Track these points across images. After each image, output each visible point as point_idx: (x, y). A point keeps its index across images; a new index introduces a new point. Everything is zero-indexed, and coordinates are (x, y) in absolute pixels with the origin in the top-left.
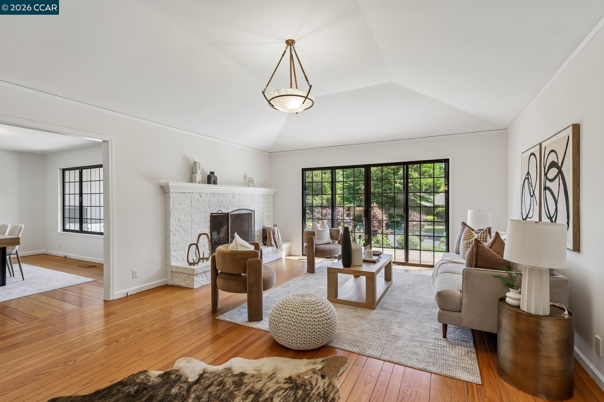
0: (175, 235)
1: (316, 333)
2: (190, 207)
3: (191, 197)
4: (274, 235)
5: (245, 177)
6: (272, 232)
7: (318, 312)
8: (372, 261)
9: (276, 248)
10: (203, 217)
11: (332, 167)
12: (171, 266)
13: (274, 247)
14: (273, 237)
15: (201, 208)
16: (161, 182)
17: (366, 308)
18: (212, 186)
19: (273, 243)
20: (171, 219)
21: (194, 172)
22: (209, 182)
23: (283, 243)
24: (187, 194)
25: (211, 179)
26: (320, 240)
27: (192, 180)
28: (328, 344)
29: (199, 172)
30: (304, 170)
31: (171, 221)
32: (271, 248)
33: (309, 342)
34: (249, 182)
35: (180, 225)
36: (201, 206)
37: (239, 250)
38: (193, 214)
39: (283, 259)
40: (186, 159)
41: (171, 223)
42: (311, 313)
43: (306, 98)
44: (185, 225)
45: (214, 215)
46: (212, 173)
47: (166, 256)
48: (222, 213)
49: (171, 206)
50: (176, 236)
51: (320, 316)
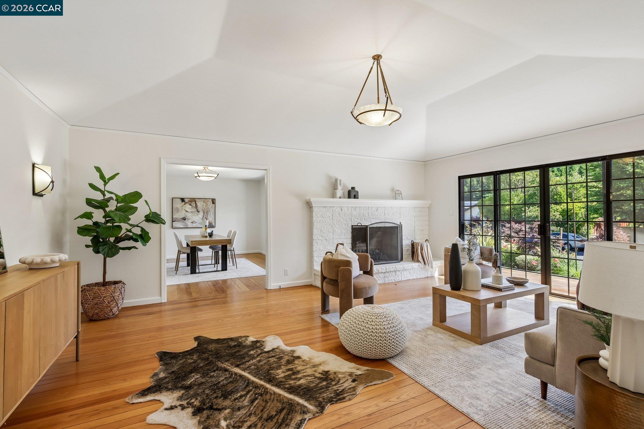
0: (317, 243)
1: (368, 342)
2: (331, 219)
3: (333, 211)
4: (422, 250)
5: (393, 190)
6: (420, 247)
7: (375, 324)
8: (498, 288)
9: (424, 265)
10: (344, 229)
11: (494, 172)
12: (314, 270)
13: (421, 262)
14: (421, 253)
15: (343, 221)
16: (307, 198)
17: (471, 341)
18: (352, 200)
19: (420, 258)
20: (314, 229)
21: (336, 188)
22: (349, 197)
23: (434, 260)
24: (328, 208)
25: (352, 194)
26: (464, 259)
27: (333, 196)
28: (388, 359)
29: (340, 188)
30: (460, 178)
31: (314, 231)
32: (417, 264)
33: (366, 351)
34: (396, 195)
35: (322, 235)
36: (342, 218)
37: (339, 259)
38: (334, 226)
39: (436, 278)
40: (329, 177)
41: (314, 233)
42: (367, 323)
43: (385, 110)
44: (327, 236)
45: (354, 228)
46: (353, 188)
47: (311, 261)
48: (362, 226)
49: (314, 219)
50: (319, 244)
51: (375, 328)
